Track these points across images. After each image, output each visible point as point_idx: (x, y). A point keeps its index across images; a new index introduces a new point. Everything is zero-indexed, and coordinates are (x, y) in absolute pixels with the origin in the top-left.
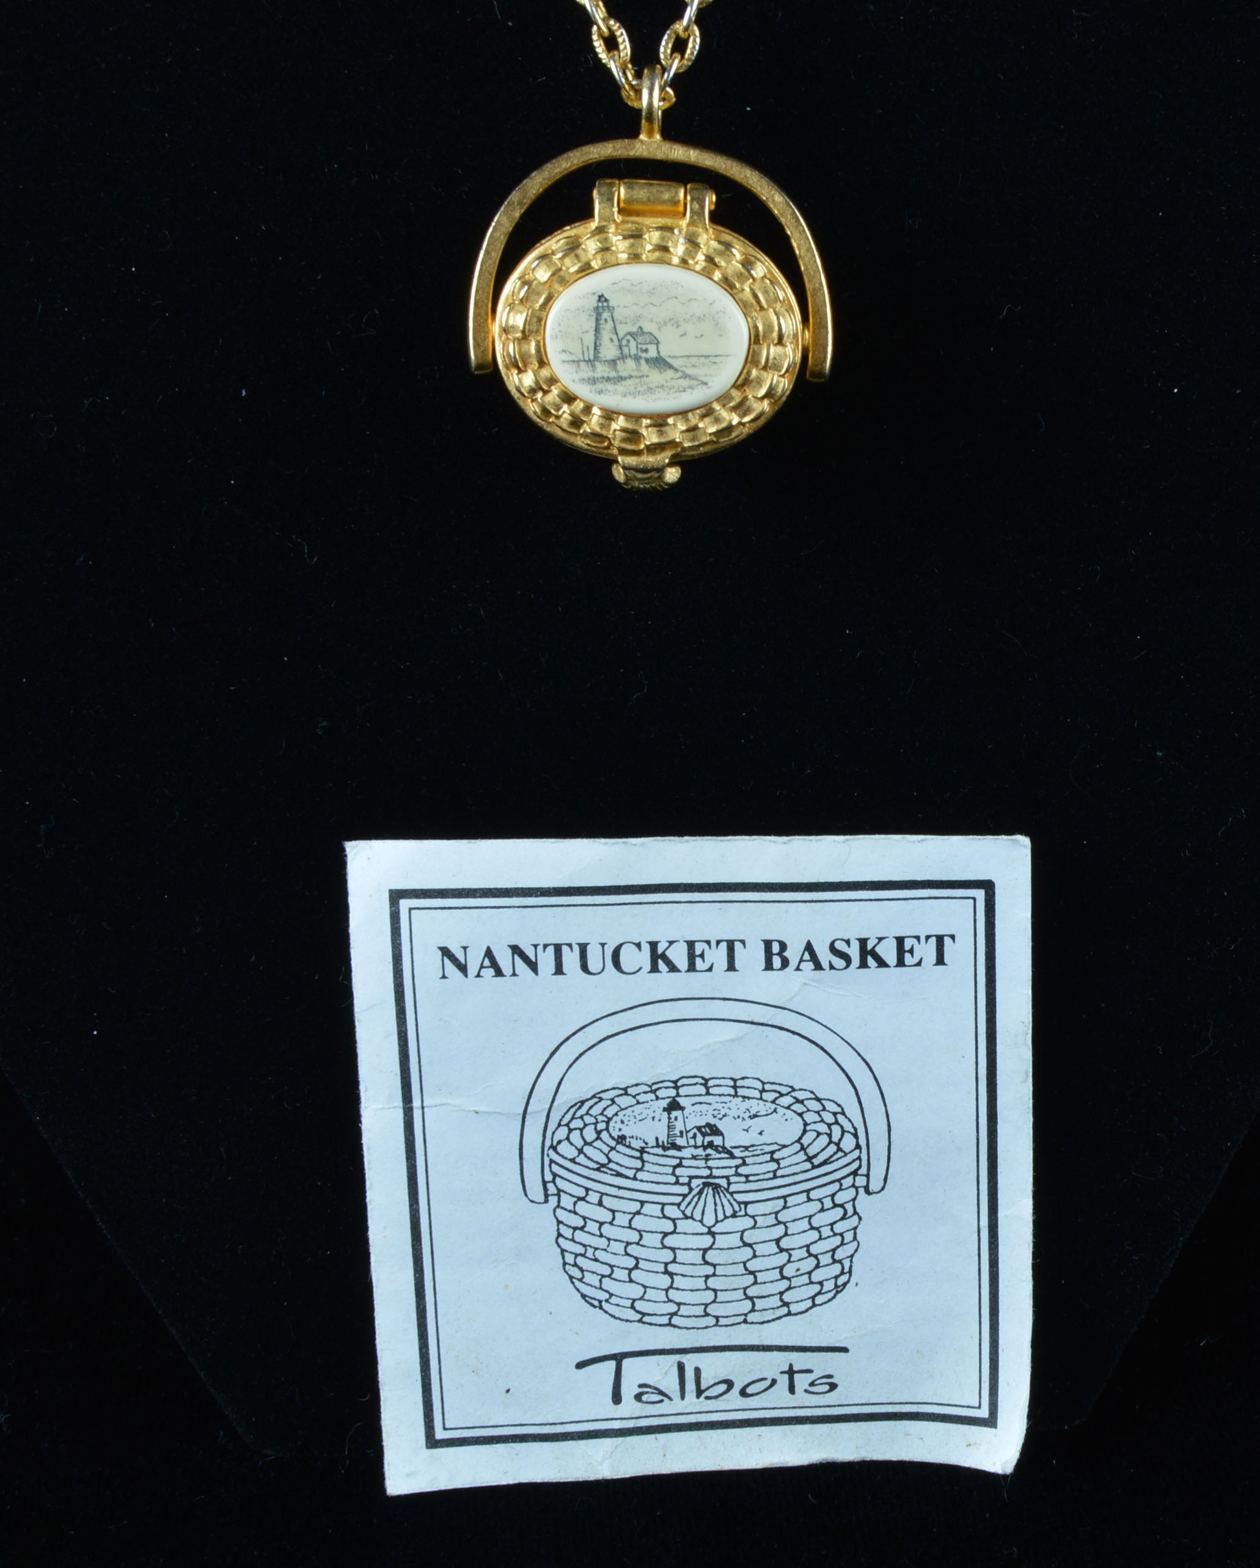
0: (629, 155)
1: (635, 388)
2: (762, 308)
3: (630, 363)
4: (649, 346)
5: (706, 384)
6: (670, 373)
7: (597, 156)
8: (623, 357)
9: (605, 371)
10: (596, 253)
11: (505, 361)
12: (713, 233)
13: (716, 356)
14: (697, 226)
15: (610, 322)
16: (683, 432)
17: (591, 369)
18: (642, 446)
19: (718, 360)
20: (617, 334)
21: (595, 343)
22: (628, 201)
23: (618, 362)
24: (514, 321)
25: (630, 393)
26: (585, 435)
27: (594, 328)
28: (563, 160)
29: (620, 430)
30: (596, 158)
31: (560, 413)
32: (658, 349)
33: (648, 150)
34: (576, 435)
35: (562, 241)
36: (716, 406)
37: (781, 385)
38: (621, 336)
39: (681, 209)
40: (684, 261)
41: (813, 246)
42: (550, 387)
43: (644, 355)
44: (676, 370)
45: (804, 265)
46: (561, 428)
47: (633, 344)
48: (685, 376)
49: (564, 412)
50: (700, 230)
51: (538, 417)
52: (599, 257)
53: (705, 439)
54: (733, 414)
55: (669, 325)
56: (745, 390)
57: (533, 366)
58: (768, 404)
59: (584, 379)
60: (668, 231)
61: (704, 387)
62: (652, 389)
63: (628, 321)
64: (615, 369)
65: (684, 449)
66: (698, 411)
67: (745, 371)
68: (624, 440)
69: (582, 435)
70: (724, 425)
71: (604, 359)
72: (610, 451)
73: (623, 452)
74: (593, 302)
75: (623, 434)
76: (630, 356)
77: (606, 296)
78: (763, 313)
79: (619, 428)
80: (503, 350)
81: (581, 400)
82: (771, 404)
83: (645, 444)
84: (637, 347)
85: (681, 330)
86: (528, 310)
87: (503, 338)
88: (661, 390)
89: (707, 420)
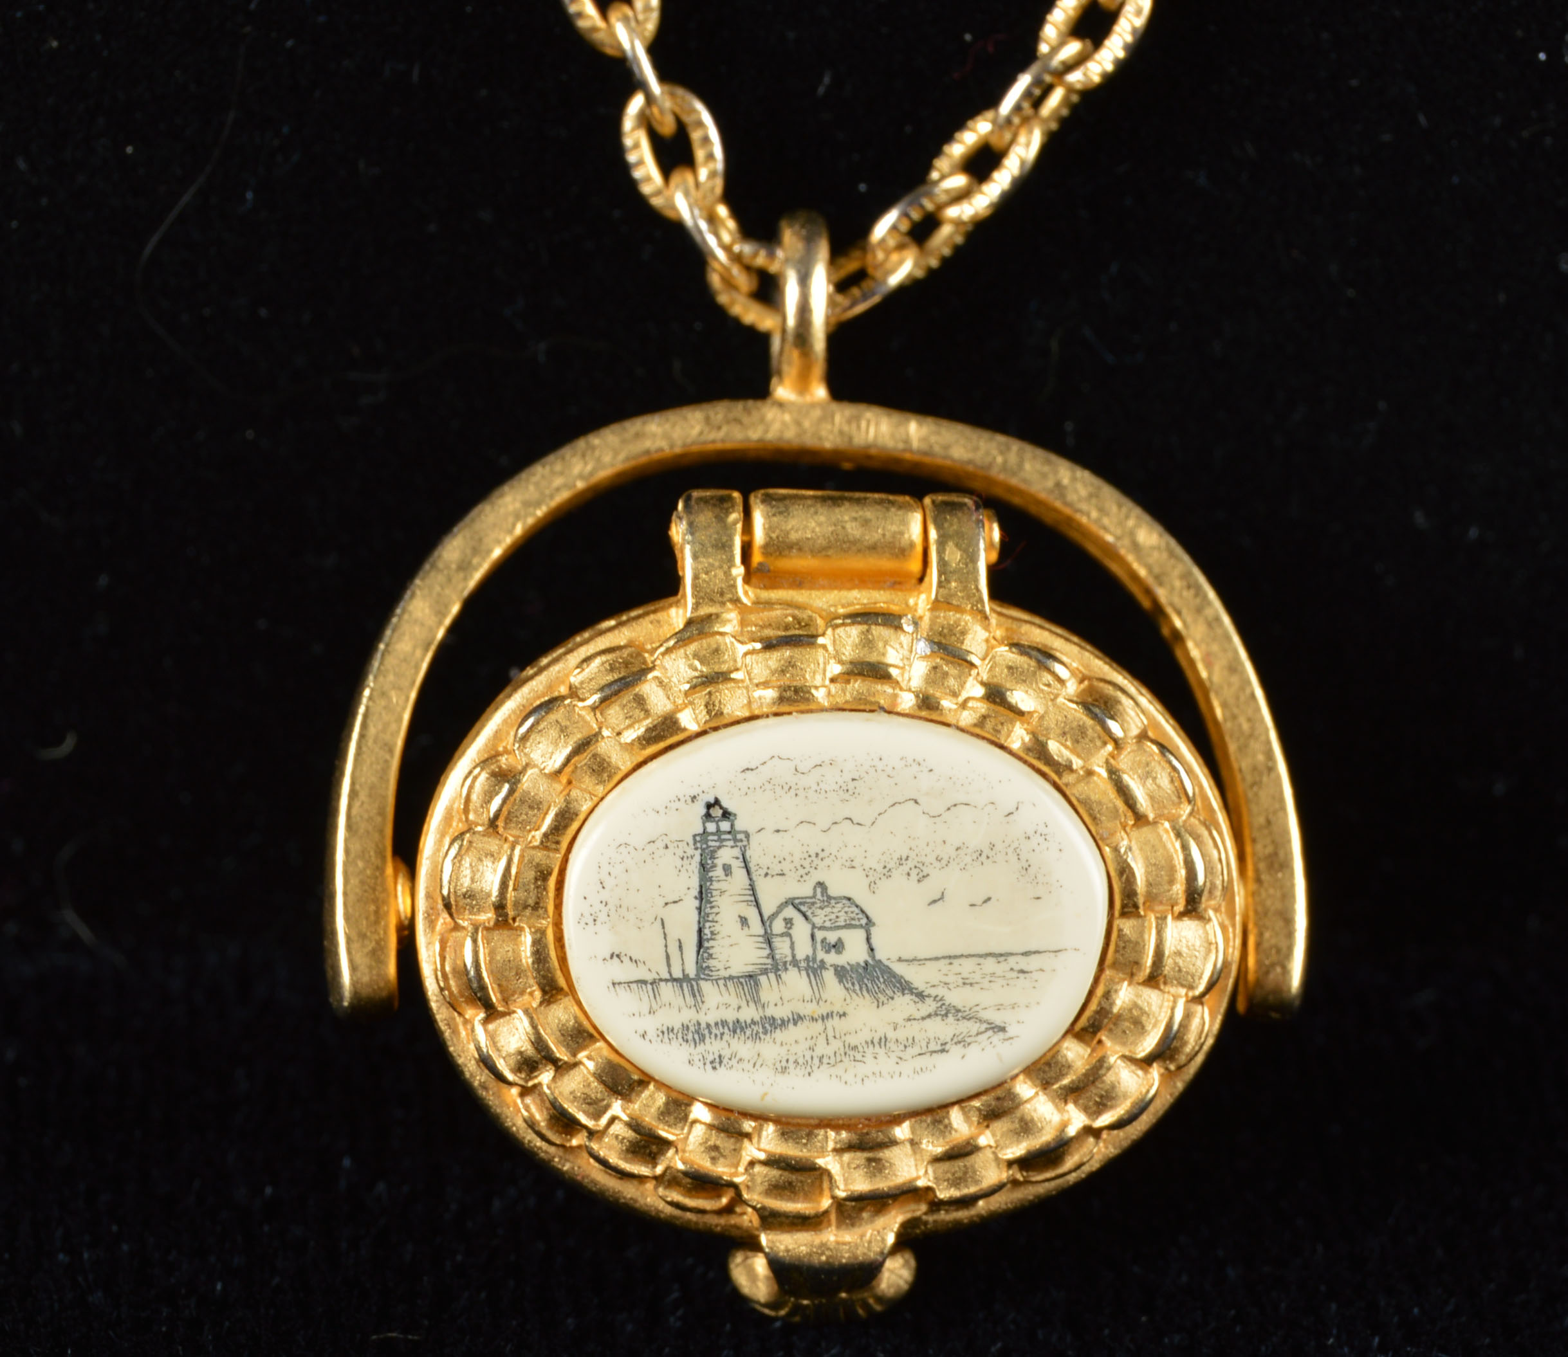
0: (748, 440)
1: (812, 1049)
2: (1140, 819)
3: (796, 982)
4: (845, 934)
5: (1003, 1029)
6: (904, 1004)
7: (663, 444)
8: (776, 967)
9: (727, 1006)
10: (694, 687)
11: (448, 987)
12: (999, 625)
13: (1026, 954)
14: (959, 609)
15: (739, 874)
16: (937, 1160)
17: (690, 1000)
18: (826, 1203)
19: (1032, 963)
20: (758, 906)
21: (700, 931)
22: (777, 547)
23: (763, 979)
24: (473, 880)
25: (796, 1062)
26: (669, 1179)
27: (695, 892)
28: (574, 455)
29: (765, 1163)
30: (661, 450)
31: (604, 1121)
32: (868, 939)
33: (798, 423)
34: (641, 1179)
35: (597, 661)
36: (1024, 1089)
37: (1195, 1023)
38: (767, 911)
39: (915, 566)
40: (927, 705)
41: (1243, 654)
42: (574, 1055)
43: (832, 958)
44: (921, 996)
45: (1224, 705)
46: (603, 1163)
47: (801, 930)
48: (946, 1011)
49: (613, 1120)
50: (968, 618)
51: (543, 1137)
52: (700, 698)
53: (992, 1175)
54: (1071, 1107)
55: (898, 874)
56: (1100, 1042)
57: (526, 997)
58: (1162, 1075)
59: (671, 1030)
60: (884, 624)
61: (997, 1038)
62: (855, 1048)
63: (786, 867)
64: (757, 1001)
65: (937, 1205)
66: (977, 1103)
67: (1100, 991)
68: (776, 1189)
69: (657, 1179)
70: (1045, 1137)
71: (726, 974)
72: (733, 1220)
73: (771, 1219)
74: (693, 820)
75: (774, 1173)
76: (795, 963)
77: (724, 804)
78: (1146, 830)
79: (762, 1156)
80: (443, 959)
81: (661, 1085)
82: (1168, 1076)
83: (833, 1197)
84: (813, 936)
85: (931, 888)
86: (513, 849)
87: (439, 926)
88: (881, 1052)
89: (1000, 1126)
